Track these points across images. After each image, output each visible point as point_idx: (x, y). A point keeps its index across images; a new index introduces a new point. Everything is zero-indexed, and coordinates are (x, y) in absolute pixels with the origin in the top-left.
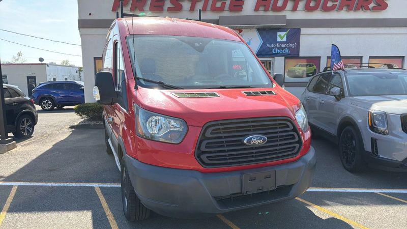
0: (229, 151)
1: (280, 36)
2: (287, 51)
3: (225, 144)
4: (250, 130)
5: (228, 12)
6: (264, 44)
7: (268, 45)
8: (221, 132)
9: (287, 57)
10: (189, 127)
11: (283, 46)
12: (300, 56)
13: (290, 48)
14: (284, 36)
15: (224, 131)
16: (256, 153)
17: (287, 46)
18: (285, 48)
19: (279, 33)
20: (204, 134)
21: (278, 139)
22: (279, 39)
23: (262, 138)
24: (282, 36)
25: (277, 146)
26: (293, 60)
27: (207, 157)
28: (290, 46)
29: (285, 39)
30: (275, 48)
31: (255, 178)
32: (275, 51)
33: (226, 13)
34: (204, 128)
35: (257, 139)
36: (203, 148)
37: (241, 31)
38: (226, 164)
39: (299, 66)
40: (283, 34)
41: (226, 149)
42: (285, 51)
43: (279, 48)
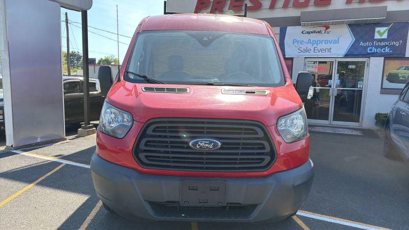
0: (173, 152)
1: (379, 32)
2: (387, 50)
3: (169, 145)
4: (203, 133)
5: (313, 7)
6: (357, 42)
7: (361, 43)
8: (166, 131)
9: (387, 57)
10: (134, 122)
11: (383, 44)
12: (406, 56)
13: (391, 47)
14: (384, 32)
15: (170, 129)
16: (207, 159)
17: (388, 44)
18: (384, 46)
19: (377, 29)
20: (145, 131)
21: (241, 147)
22: (377, 36)
23: (213, 142)
24: (381, 33)
25: (237, 154)
26: (397, 61)
27: (146, 157)
28: (392, 44)
29: (385, 36)
30: (372, 46)
31: (197, 187)
32: (371, 50)
33: (311, 9)
34: (147, 124)
35: (206, 144)
36: (142, 147)
37: (327, 28)
38: (169, 167)
39: (405, 69)
40: (382, 29)
41: (170, 150)
42: (384, 50)
43: (377, 47)
